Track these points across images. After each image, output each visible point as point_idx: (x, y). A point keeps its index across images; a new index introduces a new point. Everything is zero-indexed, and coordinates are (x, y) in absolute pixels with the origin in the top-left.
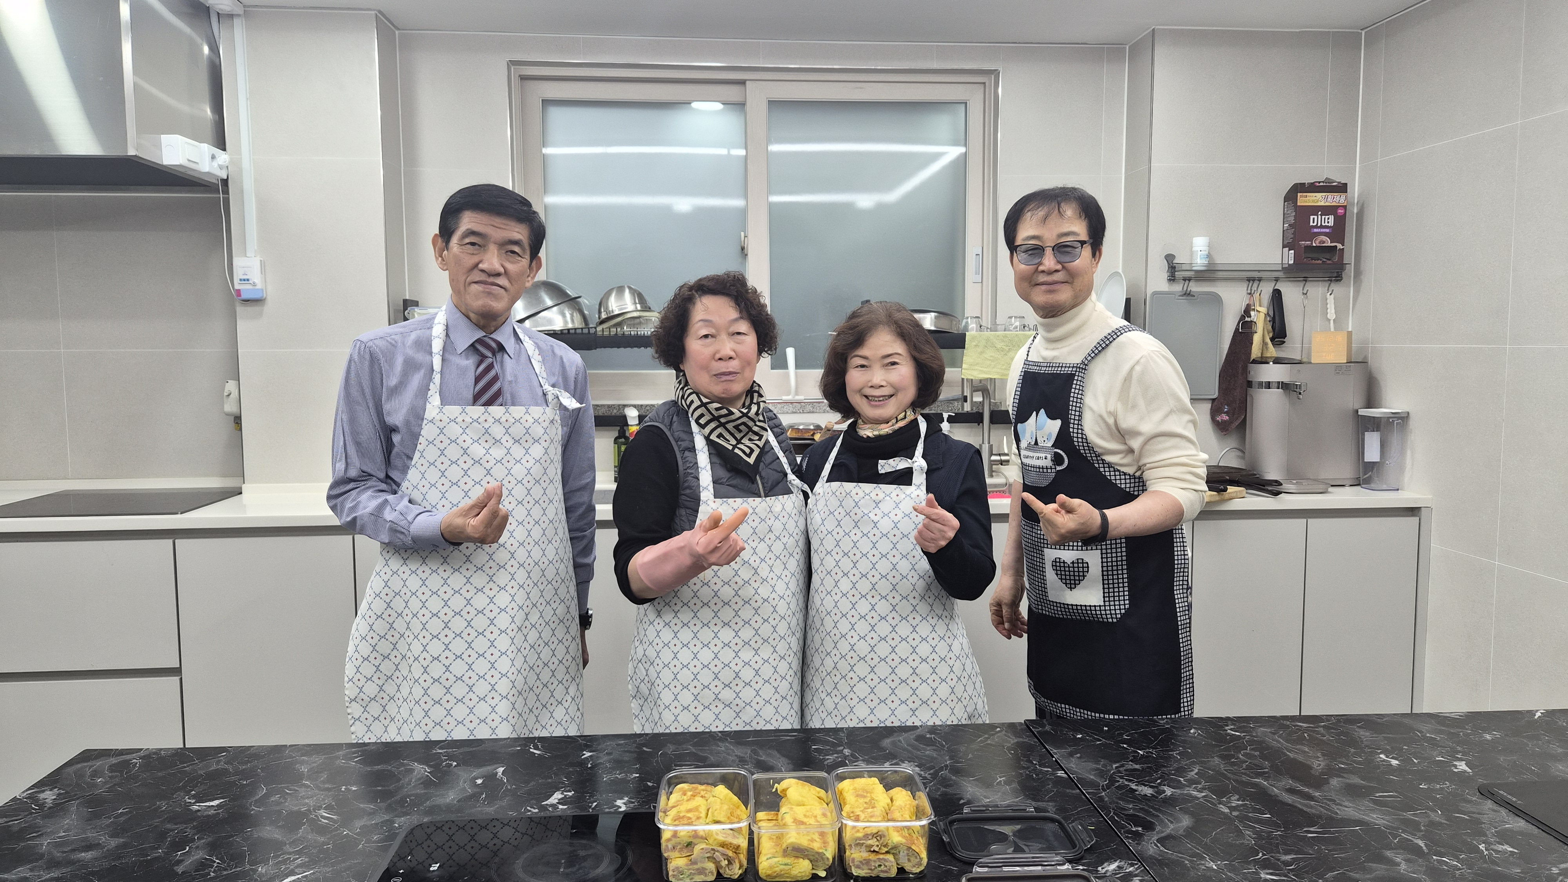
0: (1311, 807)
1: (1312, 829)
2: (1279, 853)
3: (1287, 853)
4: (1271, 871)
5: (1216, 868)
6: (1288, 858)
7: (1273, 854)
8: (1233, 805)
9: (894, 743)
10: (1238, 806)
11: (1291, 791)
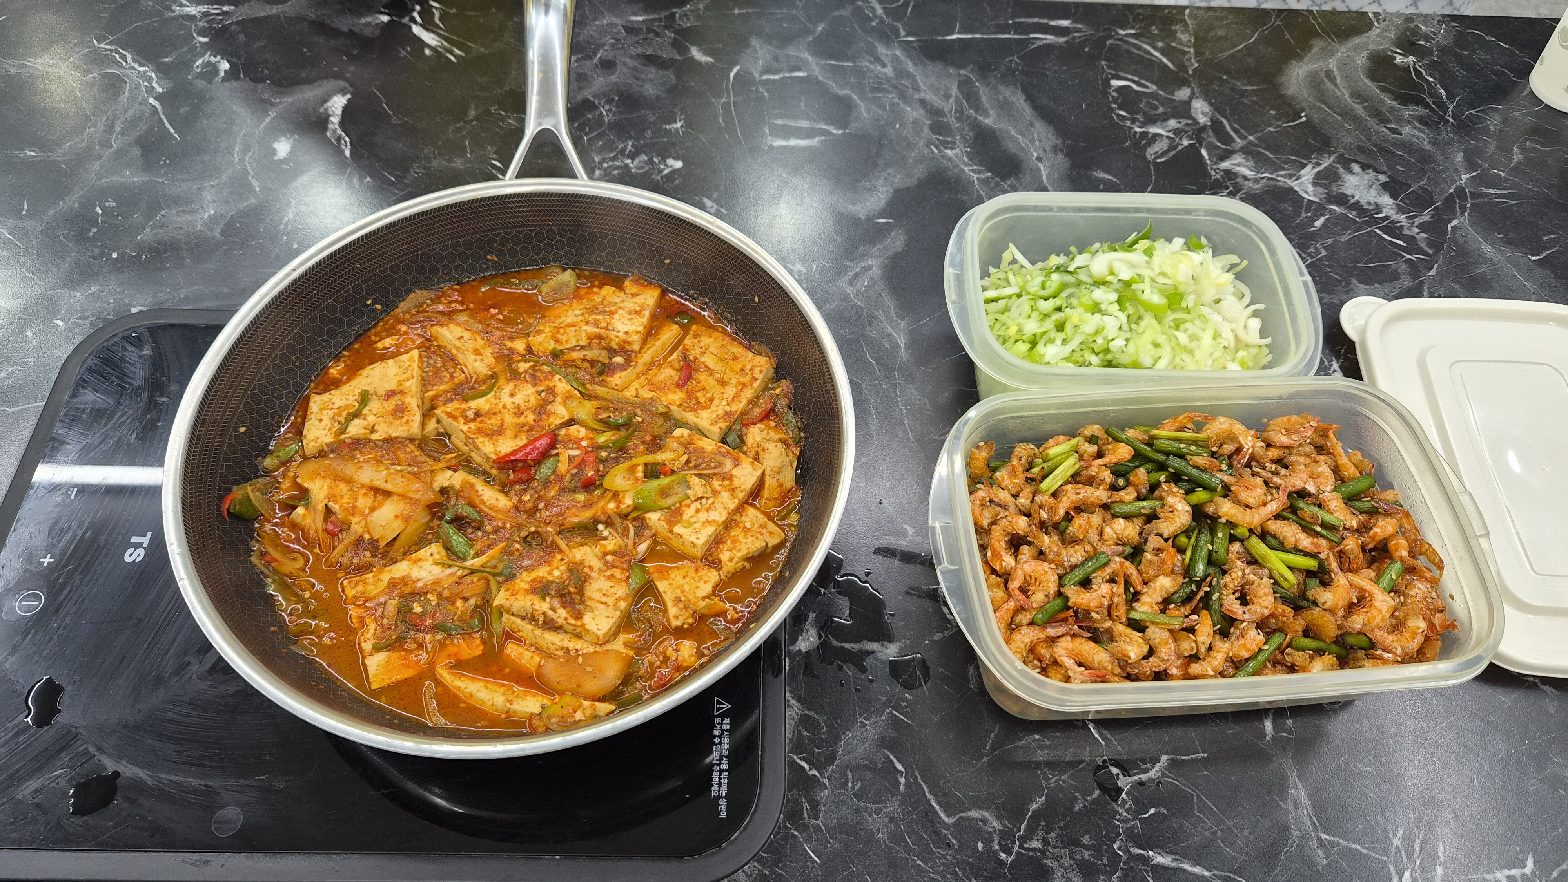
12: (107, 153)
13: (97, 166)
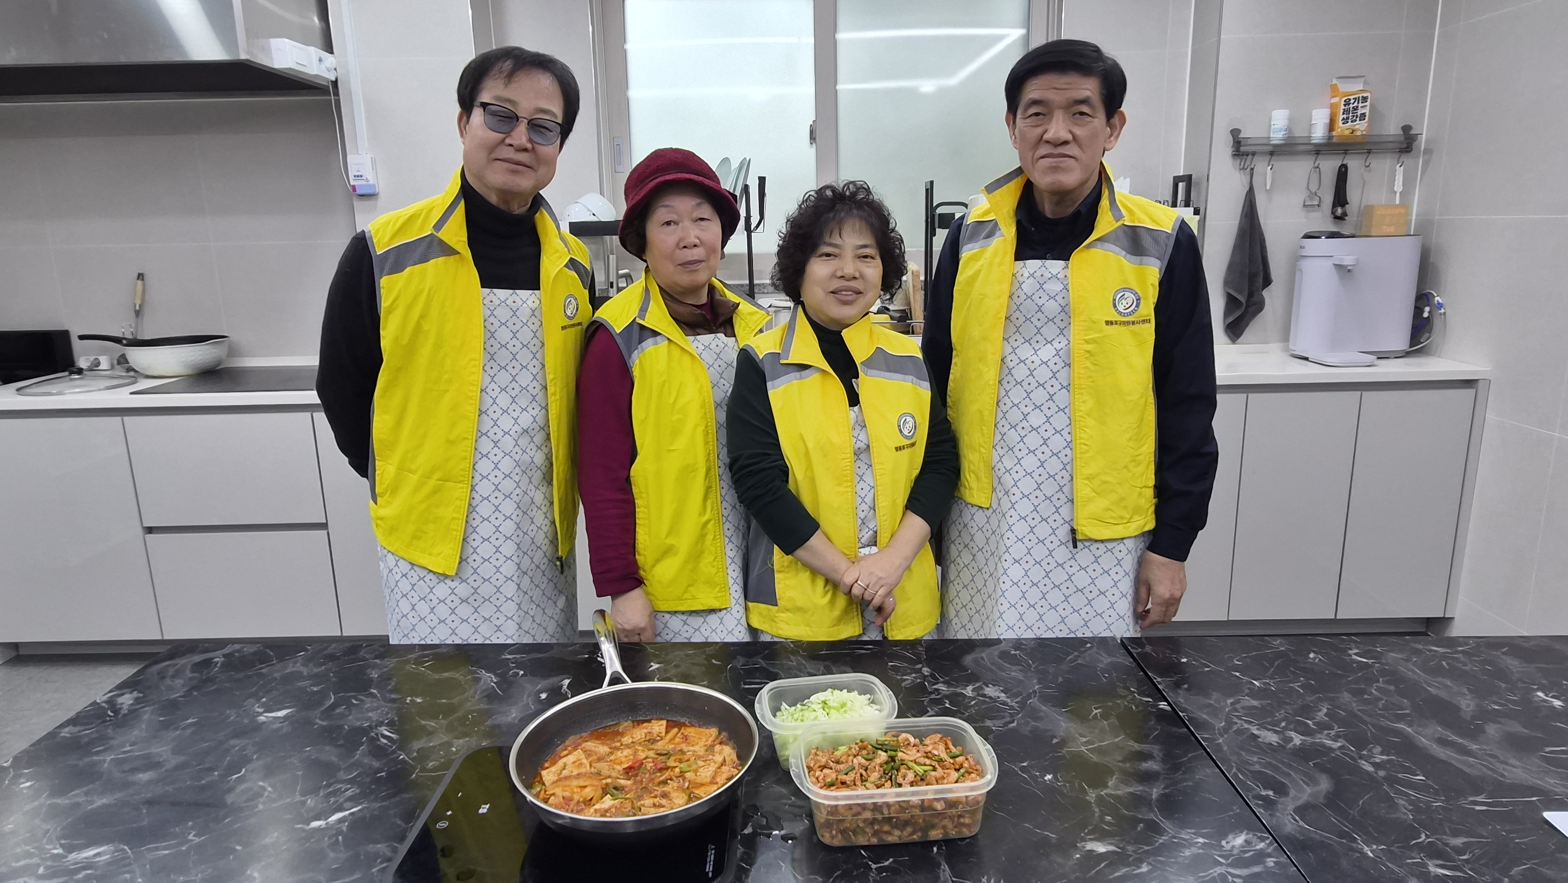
0: (1471, 766)
1: (1479, 799)
2: (1445, 834)
3: (1456, 834)
4: (1441, 862)
5: (1371, 855)
6: (1459, 841)
7: (1437, 836)
8: (1378, 761)
9: (976, 661)
10: (1383, 761)
11: (1442, 742)
12: (473, 700)
13: (470, 704)
